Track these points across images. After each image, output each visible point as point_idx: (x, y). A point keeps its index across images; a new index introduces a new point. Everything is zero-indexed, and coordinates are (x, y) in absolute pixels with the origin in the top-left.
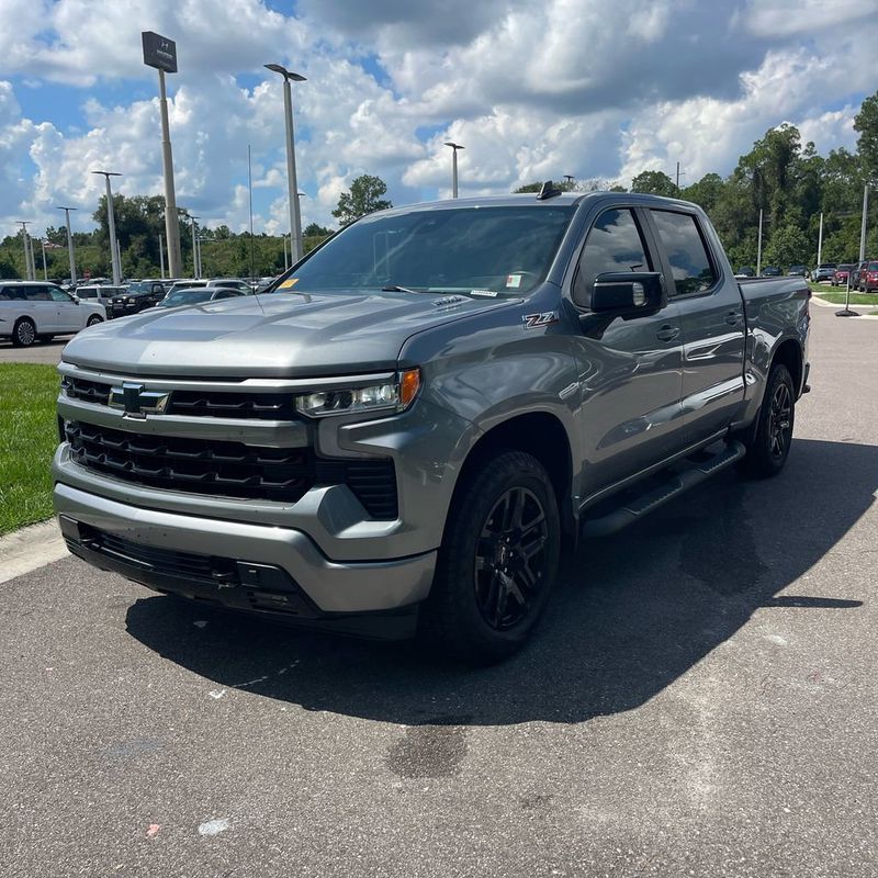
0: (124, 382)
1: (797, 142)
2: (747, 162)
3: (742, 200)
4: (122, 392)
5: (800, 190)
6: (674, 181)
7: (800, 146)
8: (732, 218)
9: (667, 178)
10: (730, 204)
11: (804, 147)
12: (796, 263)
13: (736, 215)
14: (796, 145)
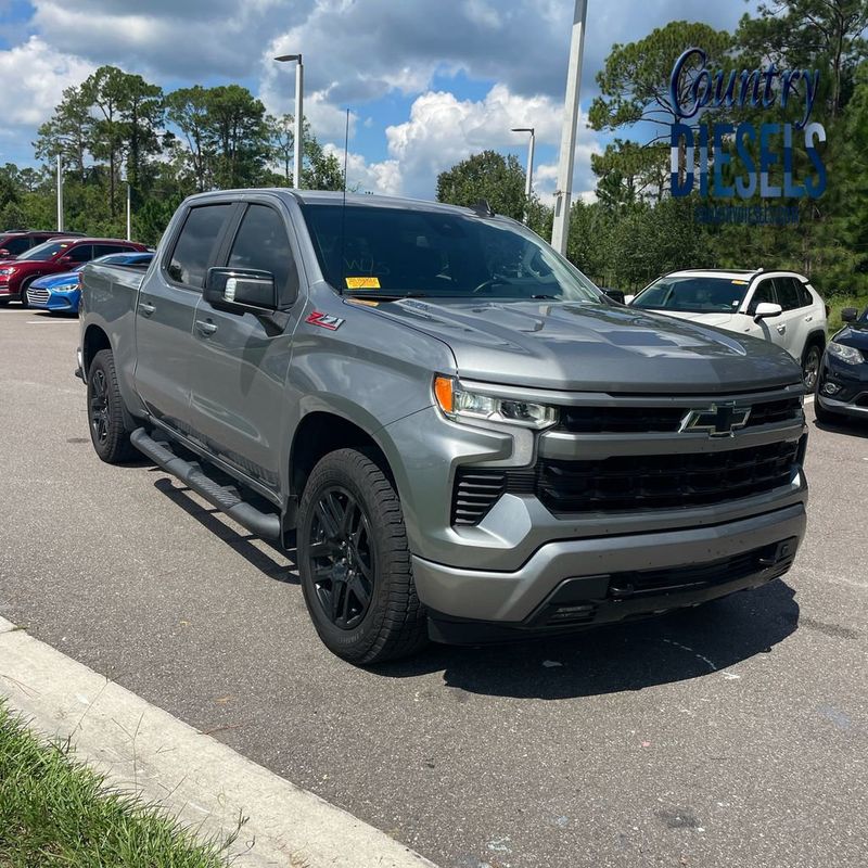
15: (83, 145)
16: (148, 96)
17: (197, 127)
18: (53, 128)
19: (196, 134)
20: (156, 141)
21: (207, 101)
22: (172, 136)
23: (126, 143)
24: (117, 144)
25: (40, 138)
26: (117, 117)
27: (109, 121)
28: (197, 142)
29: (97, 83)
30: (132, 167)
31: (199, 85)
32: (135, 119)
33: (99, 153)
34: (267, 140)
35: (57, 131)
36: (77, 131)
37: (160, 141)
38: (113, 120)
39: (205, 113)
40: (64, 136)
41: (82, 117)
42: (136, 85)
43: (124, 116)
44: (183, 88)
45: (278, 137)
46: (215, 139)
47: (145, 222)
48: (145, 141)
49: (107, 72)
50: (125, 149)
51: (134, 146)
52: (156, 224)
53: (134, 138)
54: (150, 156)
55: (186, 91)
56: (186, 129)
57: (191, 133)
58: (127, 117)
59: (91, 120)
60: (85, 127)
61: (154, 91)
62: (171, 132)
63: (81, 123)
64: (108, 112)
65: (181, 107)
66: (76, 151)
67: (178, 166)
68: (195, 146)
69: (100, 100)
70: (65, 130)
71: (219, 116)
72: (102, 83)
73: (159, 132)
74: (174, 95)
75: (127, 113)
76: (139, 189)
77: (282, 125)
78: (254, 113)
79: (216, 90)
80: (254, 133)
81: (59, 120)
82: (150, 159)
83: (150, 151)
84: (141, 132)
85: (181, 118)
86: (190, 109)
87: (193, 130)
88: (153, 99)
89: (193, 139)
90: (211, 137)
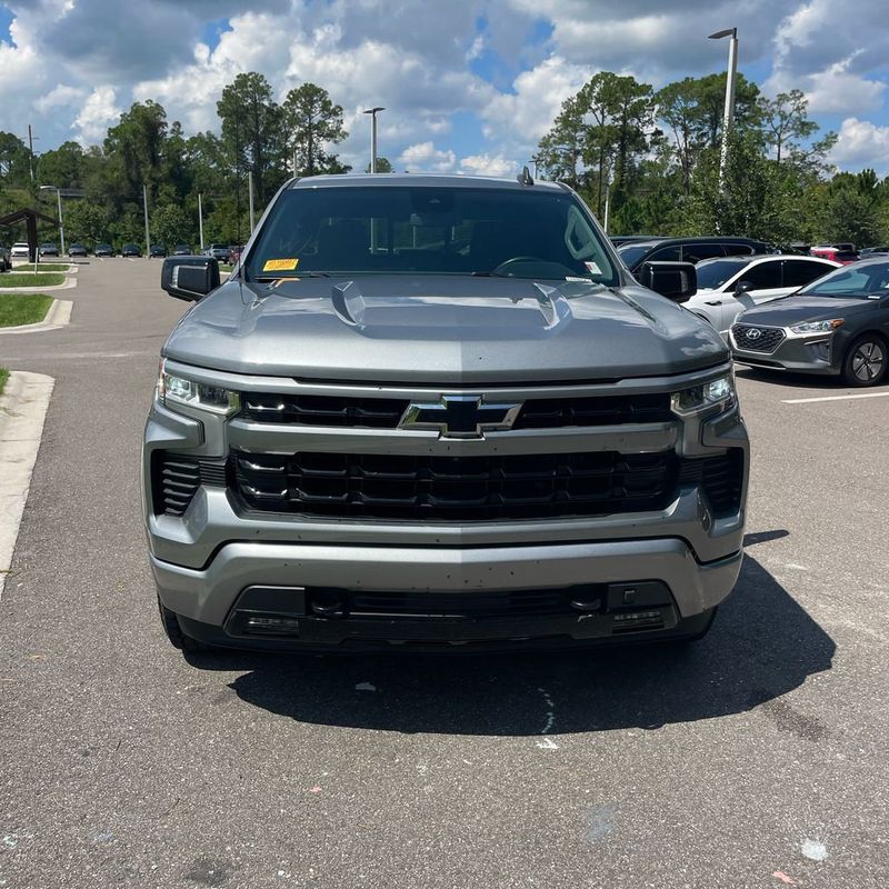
0: (442, 395)
1: (162, 120)
2: (117, 134)
3: (116, 174)
4: (443, 407)
5: (165, 168)
6: (27, 145)
7: (166, 124)
8: (106, 192)
9: (19, 141)
10: (104, 177)
11: (171, 126)
12: (180, 243)
13: (110, 189)
14: (162, 123)
15: (577, 153)
16: (639, 96)
17: (684, 122)
18: (552, 139)
19: (685, 128)
20: (644, 140)
21: (697, 92)
22: (660, 133)
23: (616, 145)
24: (607, 148)
25: (540, 150)
26: (608, 121)
27: (602, 125)
28: (685, 136)
29: (592, 90)
30: (620, 170)
31: (690, 77)
32: (625, 122)
33: (590, 158)
34: (759, 125)
35: (555, 142)
36: (573, 140)
37: (648, 139)
38: (606, 124)
39: (695, 104)
40: (561, 146)
41: (577, 126)
42: (629, 86)
43: (615, 120)
44: (673, 82)
45: (770, 120)
46: (704, 131)
47: (622, 222)
48: (633, 141)
49: (602, 78)
50: (615, 151)
51: (623, 148)
52: (633, 224)
53: (622, 139)
54: (638, 156)
55: (676, 85)
56: (674, 124)
57: (680, 127)
58: (617, 120)
59: (584, 128)
60: (580, 134)
61: (646, 89)
62: (660, 129)
63: (576, 132)
64: (600, 117)
65: (670, 103)
66: (570, 159)
67: (664, 164)
68: (682, 141)
69: (594, 107)
70: (561, 140)
71: (709, 106)
72: (597, 90)
73: (648, 130)
74: (664, 92)
75: (618, 116)
76: (624, 190)
77: (775, 106)
78: (747, 98)
79: (708, 79)
80: (746, 119)
81: (557, 131)
82: (638, 159)
83: (638, 151)
84: (629, 133)
85: (669, 113)
86: (680, 103)
87: (682, 124)
88: (643, 98)
89: (681, 134)
90: (700, 130)
